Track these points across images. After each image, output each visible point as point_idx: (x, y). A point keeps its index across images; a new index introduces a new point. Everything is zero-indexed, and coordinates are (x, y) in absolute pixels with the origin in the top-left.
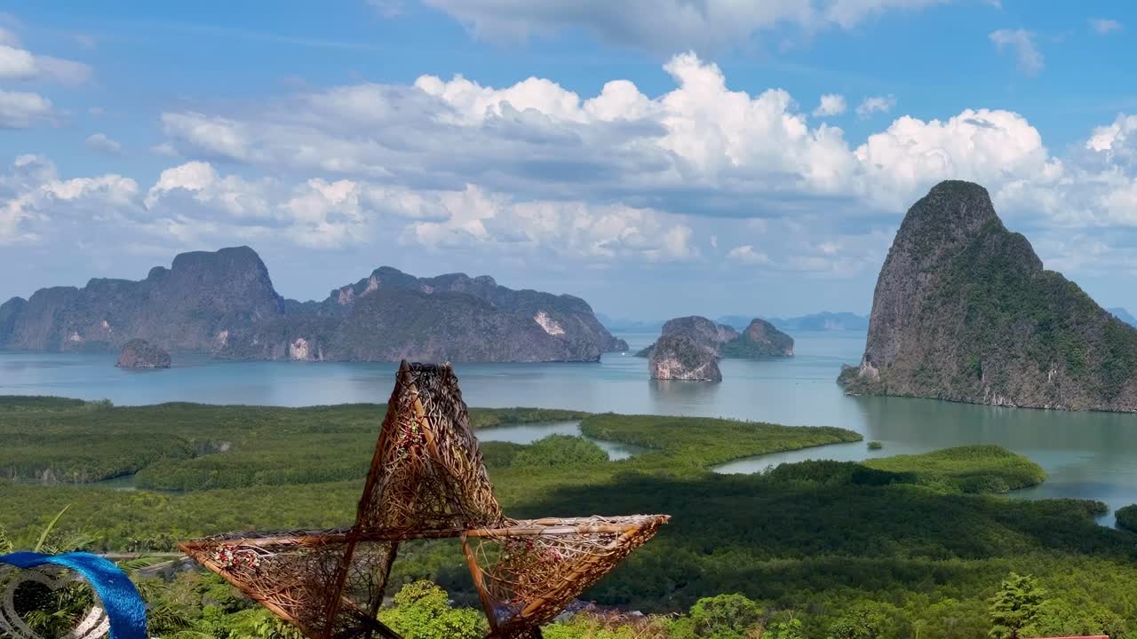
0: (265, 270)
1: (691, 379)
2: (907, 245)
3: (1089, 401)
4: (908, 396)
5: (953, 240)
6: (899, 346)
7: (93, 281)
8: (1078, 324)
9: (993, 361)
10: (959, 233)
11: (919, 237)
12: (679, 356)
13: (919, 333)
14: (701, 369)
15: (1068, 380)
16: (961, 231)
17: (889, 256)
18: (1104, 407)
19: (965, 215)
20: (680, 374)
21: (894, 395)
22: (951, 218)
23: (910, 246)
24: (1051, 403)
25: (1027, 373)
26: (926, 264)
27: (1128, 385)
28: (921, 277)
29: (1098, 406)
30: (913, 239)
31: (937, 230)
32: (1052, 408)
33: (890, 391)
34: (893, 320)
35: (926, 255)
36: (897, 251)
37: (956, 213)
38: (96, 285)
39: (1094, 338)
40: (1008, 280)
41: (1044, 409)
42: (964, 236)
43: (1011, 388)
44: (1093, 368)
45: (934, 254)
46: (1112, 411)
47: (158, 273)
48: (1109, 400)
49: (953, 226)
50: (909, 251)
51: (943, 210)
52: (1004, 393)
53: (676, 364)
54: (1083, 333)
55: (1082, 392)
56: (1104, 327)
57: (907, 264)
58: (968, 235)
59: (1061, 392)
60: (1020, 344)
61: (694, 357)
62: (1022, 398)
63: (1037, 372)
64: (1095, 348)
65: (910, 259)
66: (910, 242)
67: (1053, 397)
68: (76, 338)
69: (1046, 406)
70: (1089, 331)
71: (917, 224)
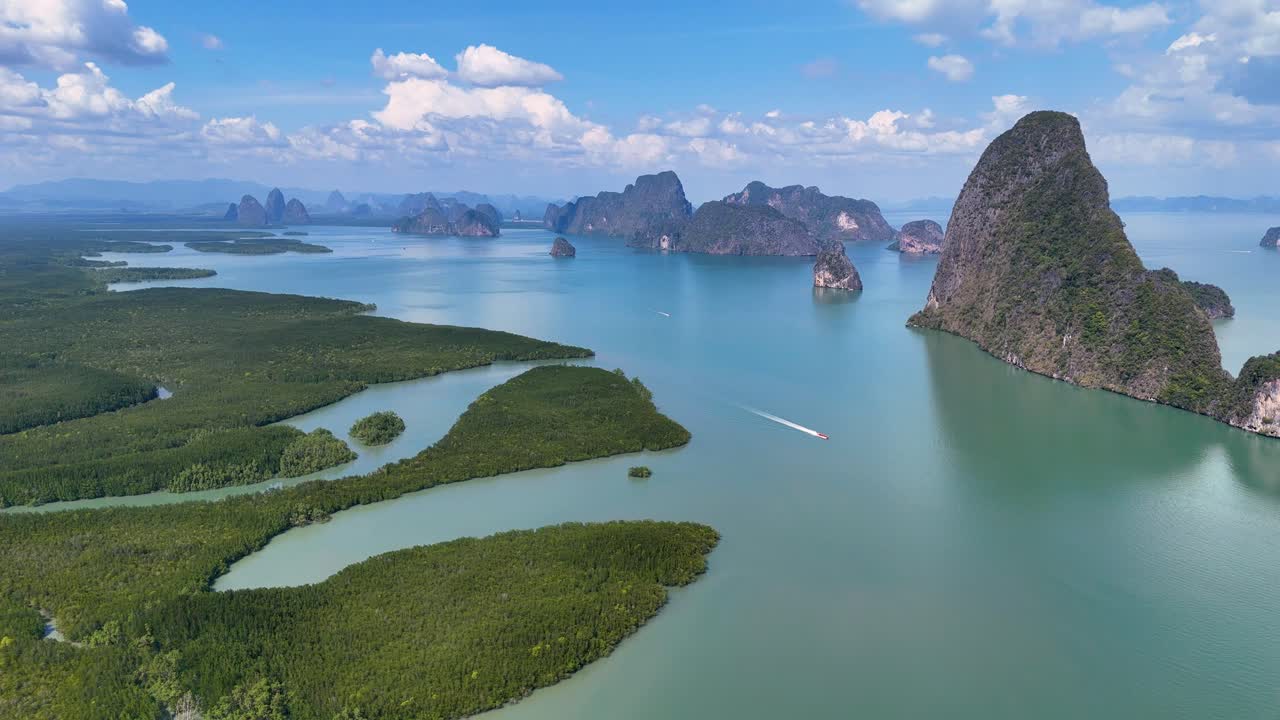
0: (681, 187)
1: (838, 288)
2: (981, 181)
3: (1102, 377)
4: (956, 334)
5: (1028, 174)
6: (960, 281)
7: (601, 193)
8: (1108, 282)
9: (1015, 314)
10: (1036, 168)
11: (994, 172)
12: (831, 269)
13: (979, 270)
14: (846, 280)
15: (1080, 349)
16: (1038, 165)
17: (963, 191)
18: (1117, 388)
19: (1045, 147)
20: (831, 283)
21: (946, 331)
22: (1030, 151)
23: (984, 181)
24: (1060, 372)
25: (1043, 333)
26: (998, 199)
27: (1150, 368)
28: (990, 213)
29: (1111, 386)
30: (988, 174)
31: (1015, 165)
32: (1061, 379)
33: (943, 326)
34: (958, 256)
35: (999, 190)
36: (970, 187)
37: (1036, 145)
38: (603, 195)
39: (1125, 301)
40: (1066, 222)
41: (1052, 377)
42: (1040, 170)
43: (1024, 348)
44: (1115, 338)
45: (1007, 189)
46: (1126, 395)
47: (629, 188)
48: (1125, 382)
49: (1031, 159)
50: (982, 186)
51: (1024, 143)
52: (1017, 353)
53: (828, 275)
54: (1111, 294)
55: (1097, 365)
56: (1139, 288)
57: (978, 200)
58: (1044, 170)
59: (1072, 362)
60: (1042, 299)
61: (842, 269)
62: (1032, 361)
63: (1054, 333)
64: (1122, 314)
65: (982, 194)
66: (985, 176)
67: (1063, 366)
68: (590, 227)
69: (1055, 375)
70: (1119, 293)
71: (994, 160)
